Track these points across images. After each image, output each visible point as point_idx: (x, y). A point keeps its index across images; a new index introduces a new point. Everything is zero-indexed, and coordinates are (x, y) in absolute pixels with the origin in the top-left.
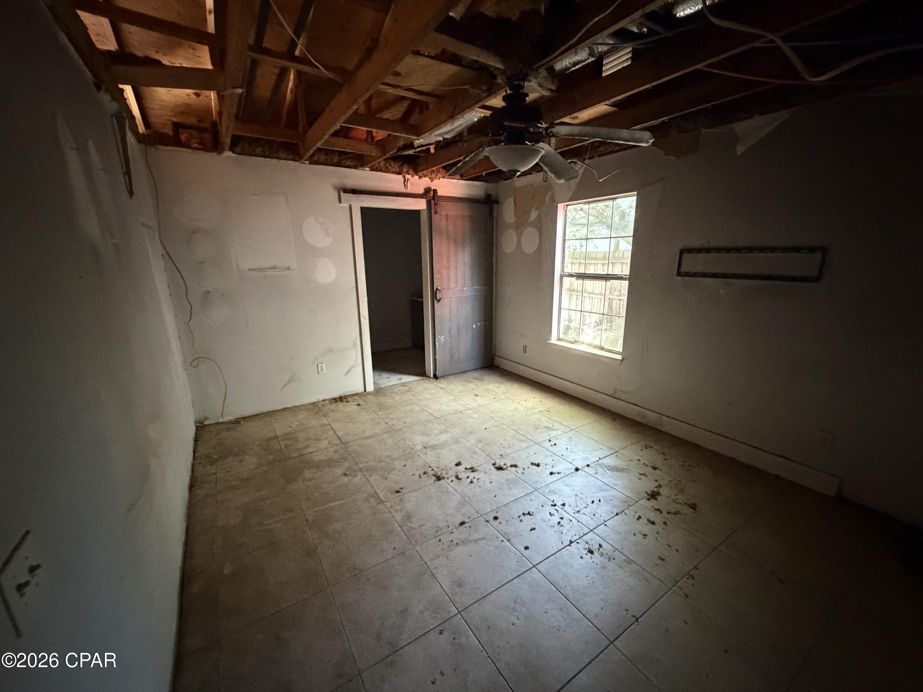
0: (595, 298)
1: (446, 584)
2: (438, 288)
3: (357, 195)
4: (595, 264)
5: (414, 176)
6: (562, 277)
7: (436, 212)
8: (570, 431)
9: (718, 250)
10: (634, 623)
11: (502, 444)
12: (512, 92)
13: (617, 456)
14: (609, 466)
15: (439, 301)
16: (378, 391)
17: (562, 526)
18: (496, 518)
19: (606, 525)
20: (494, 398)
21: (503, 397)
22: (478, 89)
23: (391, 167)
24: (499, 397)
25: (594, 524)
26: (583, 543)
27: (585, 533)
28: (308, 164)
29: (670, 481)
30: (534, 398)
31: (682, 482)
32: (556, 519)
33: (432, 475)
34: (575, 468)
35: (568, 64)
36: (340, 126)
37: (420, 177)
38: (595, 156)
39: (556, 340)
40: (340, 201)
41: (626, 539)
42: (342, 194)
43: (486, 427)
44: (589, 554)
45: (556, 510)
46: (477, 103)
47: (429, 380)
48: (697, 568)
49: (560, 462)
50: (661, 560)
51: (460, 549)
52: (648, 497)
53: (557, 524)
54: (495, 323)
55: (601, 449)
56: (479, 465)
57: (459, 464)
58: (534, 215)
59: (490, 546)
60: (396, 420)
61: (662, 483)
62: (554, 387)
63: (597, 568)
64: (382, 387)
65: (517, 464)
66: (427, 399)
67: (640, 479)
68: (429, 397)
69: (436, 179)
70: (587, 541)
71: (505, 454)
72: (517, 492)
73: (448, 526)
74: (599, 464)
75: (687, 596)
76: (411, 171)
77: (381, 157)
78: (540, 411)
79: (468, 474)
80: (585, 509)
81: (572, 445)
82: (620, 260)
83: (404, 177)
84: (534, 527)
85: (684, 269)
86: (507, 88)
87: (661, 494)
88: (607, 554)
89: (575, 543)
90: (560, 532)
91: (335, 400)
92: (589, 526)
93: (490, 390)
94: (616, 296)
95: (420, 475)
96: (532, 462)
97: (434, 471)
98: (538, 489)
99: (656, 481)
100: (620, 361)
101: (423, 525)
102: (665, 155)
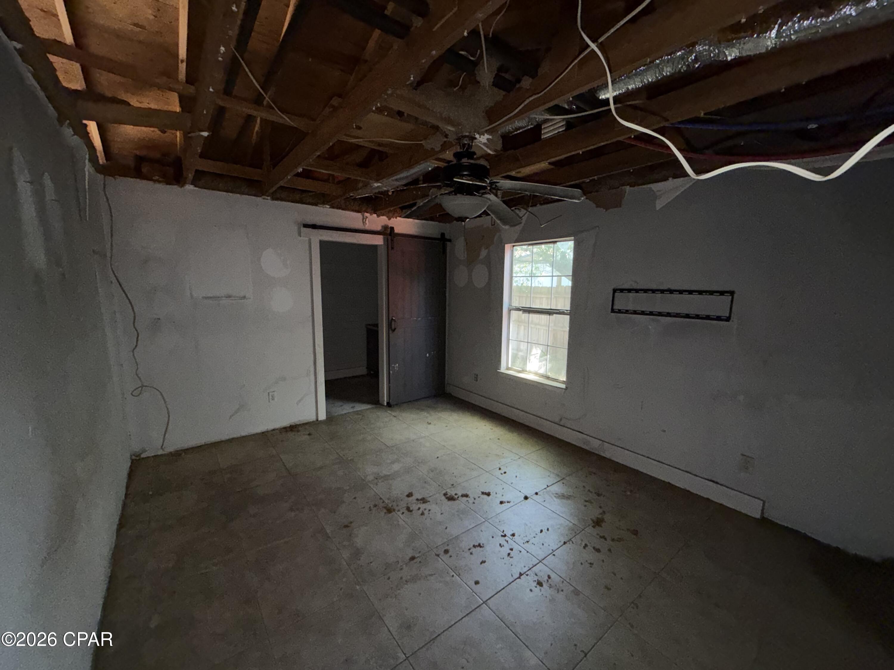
0: (540, 329)
1: (394, 627)
2: (394, 318)
3: (316, 230)
4: (541, 298)
5: (373, 214)
6: (510, 310)
7: (392, 248)
8: (519, 458)
9: (645, 291)
11: (453, 473)
12: (461, 150)
13: (563, 483)
14: (556, 494)
15: (394, 331)
16: (330, 419)
17: (512, 557)
18: (446, 552)
19: (554, 555)
20: (447, 426)
21: (456, 425)
23: (351, 205)
24: (451, 425)
25: (542, 554)
26: (532, 574)
27: (534, 565)
28: (270, 200)
29: (613, 508)
30: (485, 425)
31: (624, 508)
32: (506, 550)
33: (383, 507)
34: (524, 497)
35: (510, 129)
36: (303, 169)
37: (378, 216)
38: (537, 205)
39: (505, 369)
40: (300, 235)
41: (573, 569)
42: (302, 228)
43: (439, 456)
44: (538, 586)
45: (506, 540)
46: (431, 156)
47: (382, 408)
48: (640, 597)
49: (510, 491)
50: (607, 590)
51: (409, 586)
52: (593, 524)
53: (507, 556)
54: (448, 353)
55: (549, 476)
56: (431, 495)
57: (410, 495)
58: (484, 253)
59: (440, 582)
60: (347, 449)
61: (606, 510)
62: (504, 415)
63: (546, 600)
64: (335, 416)
65: (468, 493)
66: (380, 428)
67: (585, 506)
68: (382, 425)
69: (393, 218)
70: (537, 572)
71: (457, 484)
72: (468, 523)
73: (398, 561)
74: (546, 492)
75: (632, 626)
76: (370, 210)
77: (341, 196)
78: (490, 439)
79: (420, 506)
80: (534, 538)
81: (522, 473)
83: (363, 216)
84: (484, 559)
85: (616, 307)
87: (605, 520)
88: (556, 586)
89: (525, 575)
90: (510, 564)
91: (285, 429)
92: (538, 556)
93: (443, 417)
95: (370, 507)
96: (483, 491)
97: (384, 503)
98: (488, 519)
99: (600, 507)
100: (564, 390)
101: (371, 563)
102: (597, 207)
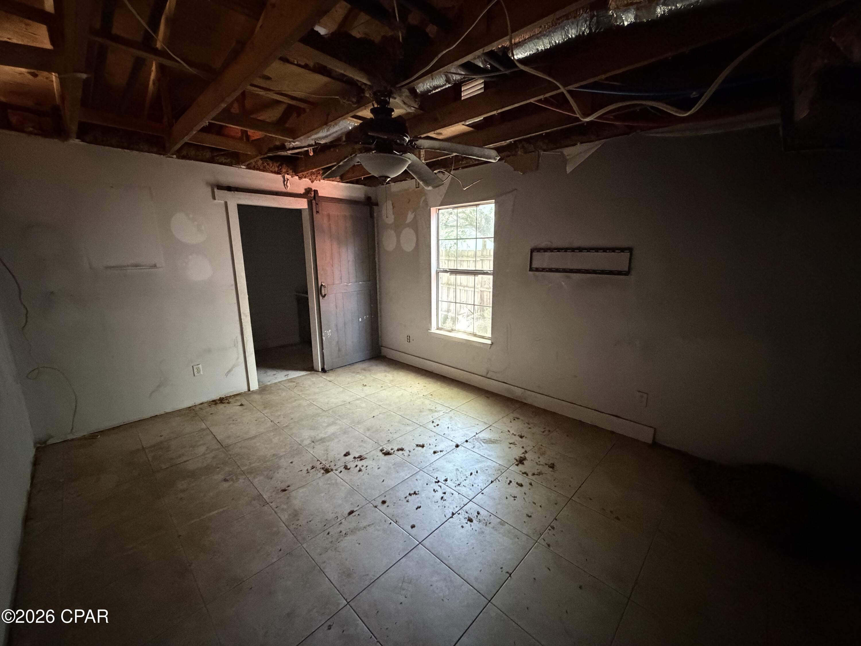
0: (469, 290)
1: (334, 576)
2: (323, 284)
3: (233, 192)
4: (467, 261)
5: (294, 176)
6: (437, 273)
7: (317, 212)
8: (451, 411)
9: (559, 250)
10: (508, 578)
11: (389, 430)
12: (379, 106)
13: (490, 430)
14: (485, 440)
15: (324, 296)
16: (263, 389)
17: (445, 500)
18: (384, 502)
19: (483, 493)
20: (382, 387)
21: (390, 385)
22: (348, 100)
23: (269, 166)
24: (386, 385)
25: (472, 494)
26: (463, 513)
27: (465, 504)
28: (176, 158)
29: (534, 447)
30: (419, 383)
31: (543, 446)
32: (440, 494)
33: (321, 468)
34: (455, 445)
35: (429, 87)
36: (209, 122)
37: (300, 178)
38: (459, 168)
39: (436, 329)
40: (214, 198)
41: (499, 504)
42: (216, 190)
43: (374, 415)
44: (469, 522)
45: (439, 486)
46: (348, 113)
47: (317, 374)
48: (556, 519)
49: (442, 441)
50: (528, 517)
51: (348, 538)
52: (516, 463)
53: (440, 499)
54: (380, 316)
55: (478, 424)
56: (368, 452)
57: (347, 454)
58: (410, 217)
59: (378, 530)
60: (282, 416)
61: (528, 449)
62: (436, 372)
63: (476, 534)
64: (267, 385)
65: (403, 447)
66: (315, 394)
67: (510, 448)
68: (317, 390)
69: (317, 181)
70: (467, 510)
71: (393, 439)
72: (404, 474)
73: (337, 517)
74: (476, 439)
75: (549, 545)
76: (291, 171)
77: (257, 156)
78: (423, 395)
79: (356, 463)
80: (464, 481)
81: (453, 424)
82: (487, 258)
83: (284, 177)
84: (419, 505)
85: (535, 265)
86: (374, 102)
87: (527, 459)
88: (484, 520)
89: (457, 514)
90: (443, 506)
91: (215, 402)
92: (469, 496)
93: (378, 379)
94: (487, 288)
95: (307, 470)
96: (417, 444)
97: (322, 464)
98: (423, 469)
99: (523, 447)
100: (490, 345)
101: (310, 521)
102: (515, 170)
